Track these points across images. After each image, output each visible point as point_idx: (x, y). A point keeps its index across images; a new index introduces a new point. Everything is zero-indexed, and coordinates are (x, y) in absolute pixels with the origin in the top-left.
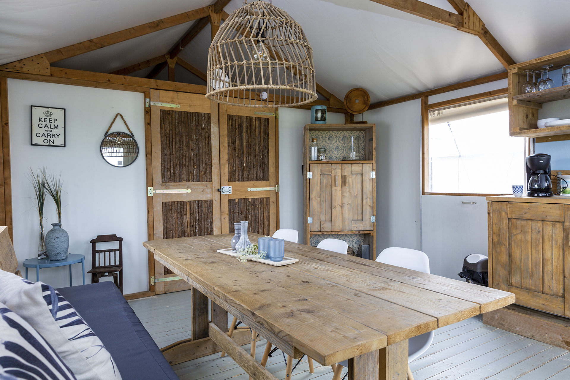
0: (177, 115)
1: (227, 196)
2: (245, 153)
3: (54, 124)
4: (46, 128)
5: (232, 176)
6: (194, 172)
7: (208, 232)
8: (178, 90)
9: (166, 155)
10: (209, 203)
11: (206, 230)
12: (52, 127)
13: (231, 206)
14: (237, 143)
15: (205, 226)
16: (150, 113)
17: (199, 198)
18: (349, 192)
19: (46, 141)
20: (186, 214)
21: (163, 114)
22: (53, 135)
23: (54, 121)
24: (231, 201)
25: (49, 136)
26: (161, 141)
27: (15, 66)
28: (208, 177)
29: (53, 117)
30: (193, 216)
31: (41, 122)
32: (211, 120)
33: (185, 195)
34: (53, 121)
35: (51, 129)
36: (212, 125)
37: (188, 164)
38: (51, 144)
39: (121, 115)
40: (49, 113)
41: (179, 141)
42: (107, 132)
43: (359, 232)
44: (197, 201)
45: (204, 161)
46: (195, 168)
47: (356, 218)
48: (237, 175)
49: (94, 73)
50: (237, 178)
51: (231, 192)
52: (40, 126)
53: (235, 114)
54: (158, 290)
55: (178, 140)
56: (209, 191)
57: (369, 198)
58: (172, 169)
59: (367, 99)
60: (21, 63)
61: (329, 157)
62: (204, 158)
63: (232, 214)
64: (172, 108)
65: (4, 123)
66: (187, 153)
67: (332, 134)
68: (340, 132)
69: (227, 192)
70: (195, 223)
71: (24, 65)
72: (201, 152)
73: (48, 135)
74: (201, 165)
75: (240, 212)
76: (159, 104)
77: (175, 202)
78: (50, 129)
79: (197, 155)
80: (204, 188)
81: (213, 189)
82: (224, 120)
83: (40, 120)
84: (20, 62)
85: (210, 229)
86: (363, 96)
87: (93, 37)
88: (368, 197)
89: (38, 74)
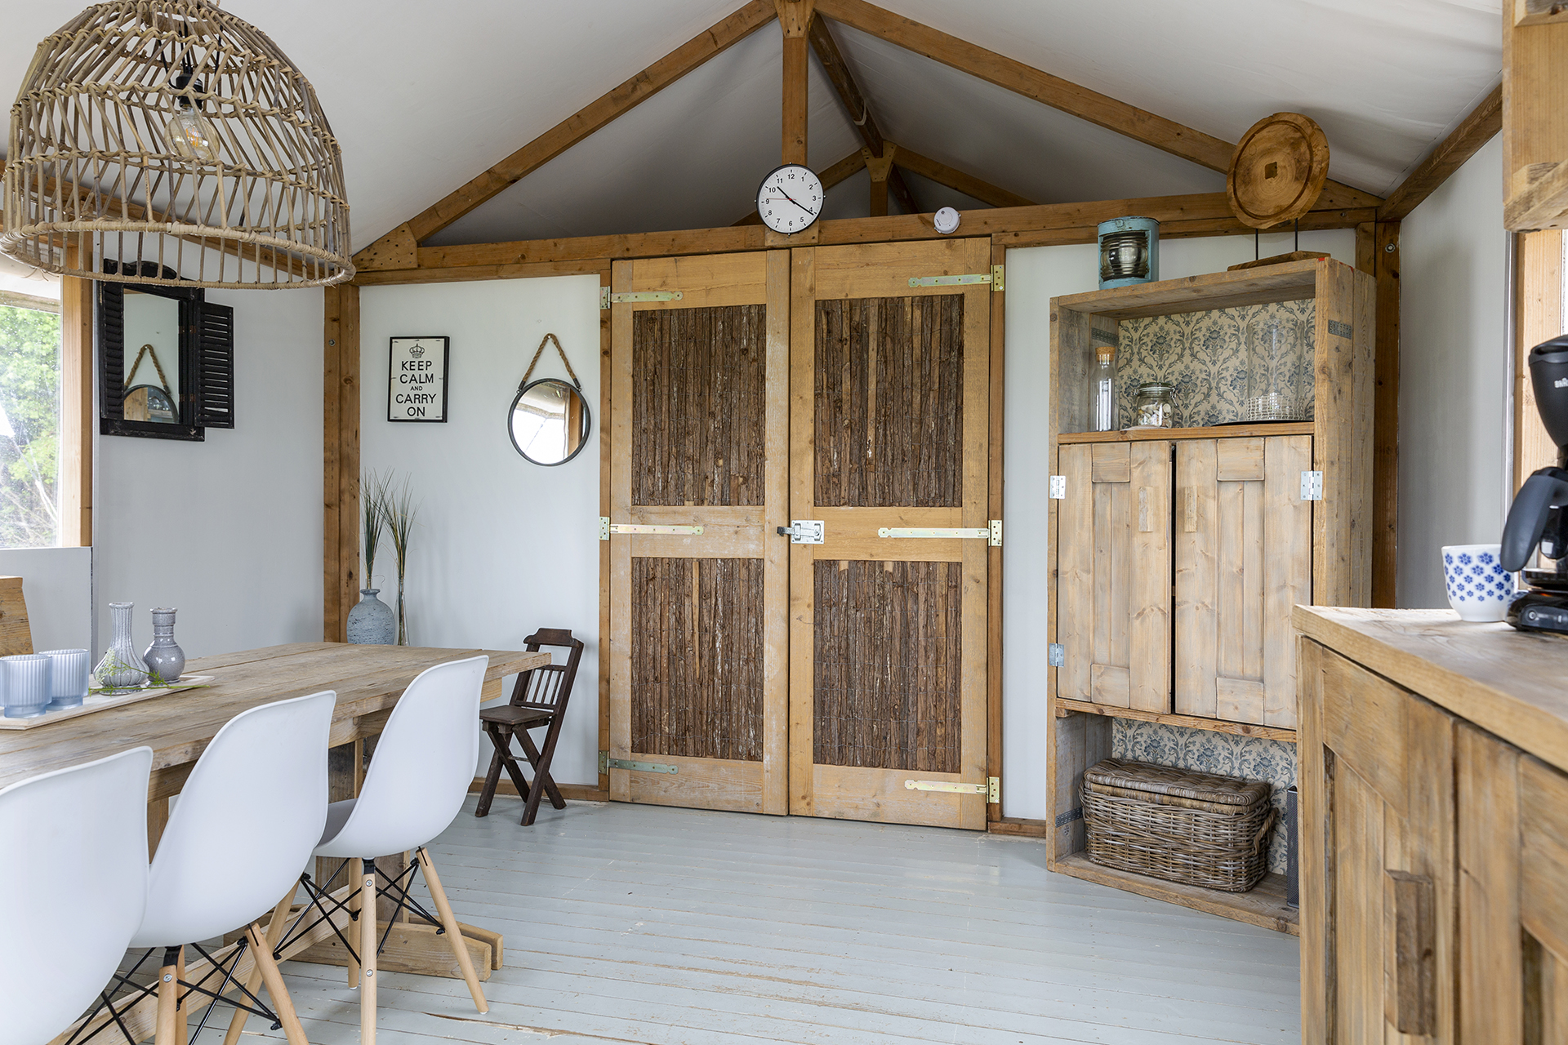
0: (675, 320)
1: (810, 551)
2: (872, 414)
3: (427, 372)
4: (413, 384)
5: (828, 489)
6: (716, 476)
7: (749, 654)
8: (680, 252)
9: (645, 431)
10: (754, 569)
11: (742, 647)
12: (423, 380)
13: (822, 581)
14: (846, 385)
15: (742, 633)
16: (609, 323)
17: (726, 552)
18: (1206, 555)
19: (412, 412)
20: (689, 596)
21: (640, 322)
22: (424, 397)
23: (427, 366)
24: (823, 568)
25: (417, 400)
26: (634, 395)
27: (362, 260)
28: (752, 493)
29: (424, 358)
30: (709, 600)
31: (405, 372)
32: (768, 324)
33: (689, 541)
34: (424, 367)
35: (421, 385)
36: (769, 338)
37: (698, 455)
38: (421, 417)
39: (553, 336)
40: (419, 350)
41: (678, 391)
42: (523, 383)
43: (1247, 731)
44: (721, 559)
45: (743, 444)
46: (717, 466)
48: (843, 488)
49: (494, 246)
50: (843, 495)
51: (822, 539)
52: (404, 379)
53: (842, 297)
54: (615, 788)
55: (675, 389)
56: (752, 531)
57: (1293, 587)
58: (659, 468)
59: (1308, 156)
60: (372, 250)
61: (1207, 413)
62: (743, 437)
63: (826, 608)
64: (663, 303)
65: (344, 378)
66: (699, 423)
67: (1219, 320)
68: (1250, 313)
69: (809, 539)
70: (712, 623)
71: (375, 254)
72: (735, 418)
73: (415, 398)
74: (734, 456)
75: (852, 604)
76: (630, 298)
77: (662, 558)
78: (419, 385)
79: (726, 427)
80: (738, 523)
81: (767, 526)
82: (807, 317)
83: (403, 365)
84: (369, 250)
85: (753, 645)
86: (1294, 145)
87: (493, 163)
89: (397, 268)
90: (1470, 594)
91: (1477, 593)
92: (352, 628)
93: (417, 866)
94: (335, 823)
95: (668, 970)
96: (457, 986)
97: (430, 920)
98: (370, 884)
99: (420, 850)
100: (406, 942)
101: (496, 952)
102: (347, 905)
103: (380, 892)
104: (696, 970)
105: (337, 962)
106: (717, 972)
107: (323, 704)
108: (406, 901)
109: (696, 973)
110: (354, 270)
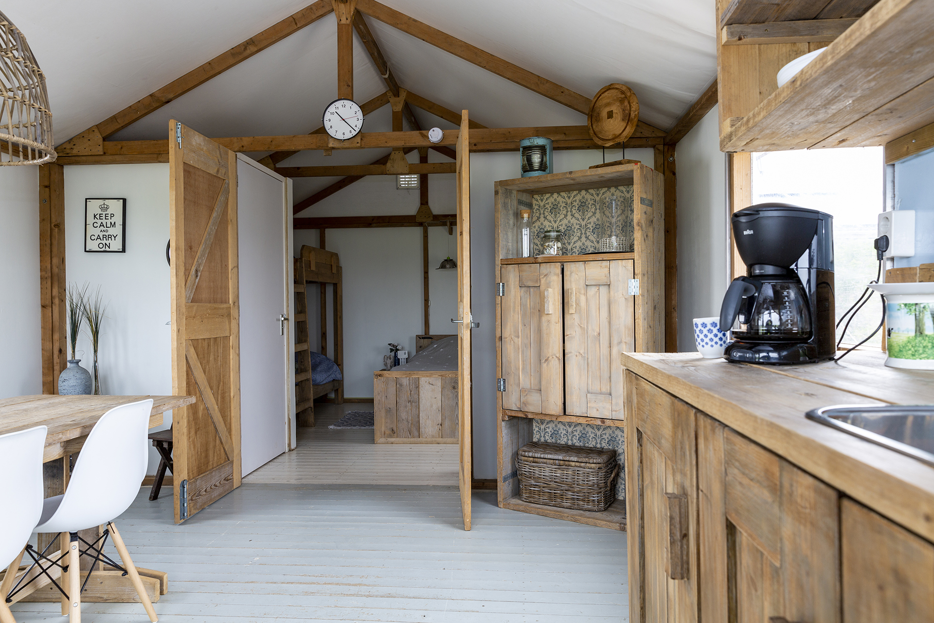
3: (111, 221)
4: (102, 228)
8: (276, 149)
12: (109, 225)
18: (581, 327)
19: (101, 246)
22: (110, 237)
23: (111, 217)
25: (105, 239)
27: (65, 148)
29: (109, 212)
31: (96, 220)
34: (109, 218)
35: (107, 229)
38: (107, 249)
40: (106, 206)
43: (603, 422)
47: (596, 387)
49: (155, 142)
52: (95, 225)
57: (625, 342)
59: (629, 108)
60: (72, 142)
61: (580, 248)
65: (53, 224)
67: (585, 196)
68: (601, 192)
71: (74, 145)
73: (103, 237)
78: (106, 229)
83: (95, 216)
84: (70, 142)
86: (622, 101)
87: (154, 90)
88: (624, 340)
89: (90, 154)
90: (707, 343)
91: (710, 343)
92: (62, 385)
93: (108, 534)
94: (49, 511)
95: (274, 585)
96: (137, 607)
97: (117, 567)
98: (74, 548)
99: (109, 524)
100: (102, 583)
101: (163, 584)
102: (59, 563)
103: (82, 553)
104: (292, 583)
105: (53, 600)
106: (305, 583)
107: (40, 434)
108: (101, 557)
109: (292, 585)
110: (56, 155)
